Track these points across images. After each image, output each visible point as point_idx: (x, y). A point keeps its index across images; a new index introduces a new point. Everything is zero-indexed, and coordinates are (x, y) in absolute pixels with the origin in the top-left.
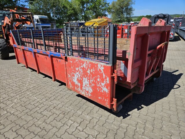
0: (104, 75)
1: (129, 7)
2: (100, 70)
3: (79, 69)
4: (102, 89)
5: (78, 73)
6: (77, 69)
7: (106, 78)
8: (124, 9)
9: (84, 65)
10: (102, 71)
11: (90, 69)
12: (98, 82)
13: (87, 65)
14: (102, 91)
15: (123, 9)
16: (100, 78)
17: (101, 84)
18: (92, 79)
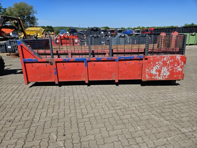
0: (180, 61)
1: (31, 16)
2: (178, 59)
3: (159, 63)
4: (177, 70)
5: (157, 66)
6: (157, 63)
7: (181, 63)
8: (26, 17)
9: (165, 59)
10: (179, 59)
11: (170, 60)
12: (175, 66)
13: (167, 58)
14: (178, 71)
15: (24, 17)
16: (177, 64)
17: (177, 67)
18: (170, 66)
